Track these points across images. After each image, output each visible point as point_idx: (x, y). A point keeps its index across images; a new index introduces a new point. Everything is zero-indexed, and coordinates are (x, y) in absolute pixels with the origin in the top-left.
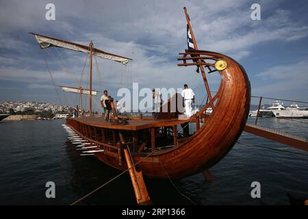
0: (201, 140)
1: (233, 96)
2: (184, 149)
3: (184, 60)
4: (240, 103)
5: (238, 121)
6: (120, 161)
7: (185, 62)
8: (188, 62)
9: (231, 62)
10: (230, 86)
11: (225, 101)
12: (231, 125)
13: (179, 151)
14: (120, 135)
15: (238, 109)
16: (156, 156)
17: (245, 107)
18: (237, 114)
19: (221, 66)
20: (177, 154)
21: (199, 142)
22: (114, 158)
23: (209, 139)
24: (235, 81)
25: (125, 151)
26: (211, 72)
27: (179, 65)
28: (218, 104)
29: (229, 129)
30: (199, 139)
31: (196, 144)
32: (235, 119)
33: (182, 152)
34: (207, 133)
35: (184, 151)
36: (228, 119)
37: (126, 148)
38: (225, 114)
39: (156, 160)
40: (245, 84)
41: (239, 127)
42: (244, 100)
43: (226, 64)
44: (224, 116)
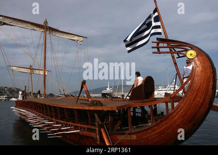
0: (176, 117)
1: (203, 80)
2: (161, 126)
3: (158, 48)
4: (208, 86)
5: (208, 100)
6: (98, 140)
7: (159, 50)
8: (161, 50)
9: (200, 52)
10: (200, 72)
11: (196, 85)
12: (202, 104)
13: (155, 128)
14: (96, 116)
15: (207, 91)
16: (133, 134)
17: (212, 89)
18: (206, 95)
19: (191, 55)
20: (155, 130)
21: (174, 119)
22: (93, 138)
23: (183, 116)
24: (203, 68)
25: (102, 130)
26: (179, 57)
27: (154, 53)
28: (190, 86)
29: (200, 107)
30: (175, 116)
31: (172, 121)
32: (204, 99)
33: (160, 128)
34: (182, 111)
35: (162, 127)
36: (199, 99)
37: (103, 127)
38: (196, 95)
39: (134, 137)
40: (211, 71)
41: (208, 106)
42: (212, 83)
43: (195, 54)
44: (196, 97)
